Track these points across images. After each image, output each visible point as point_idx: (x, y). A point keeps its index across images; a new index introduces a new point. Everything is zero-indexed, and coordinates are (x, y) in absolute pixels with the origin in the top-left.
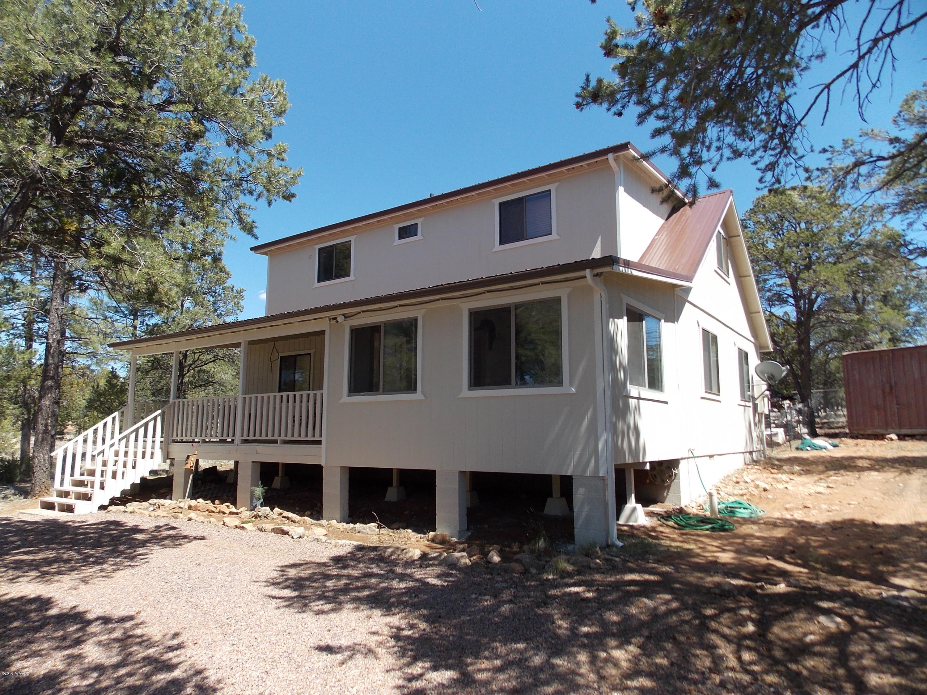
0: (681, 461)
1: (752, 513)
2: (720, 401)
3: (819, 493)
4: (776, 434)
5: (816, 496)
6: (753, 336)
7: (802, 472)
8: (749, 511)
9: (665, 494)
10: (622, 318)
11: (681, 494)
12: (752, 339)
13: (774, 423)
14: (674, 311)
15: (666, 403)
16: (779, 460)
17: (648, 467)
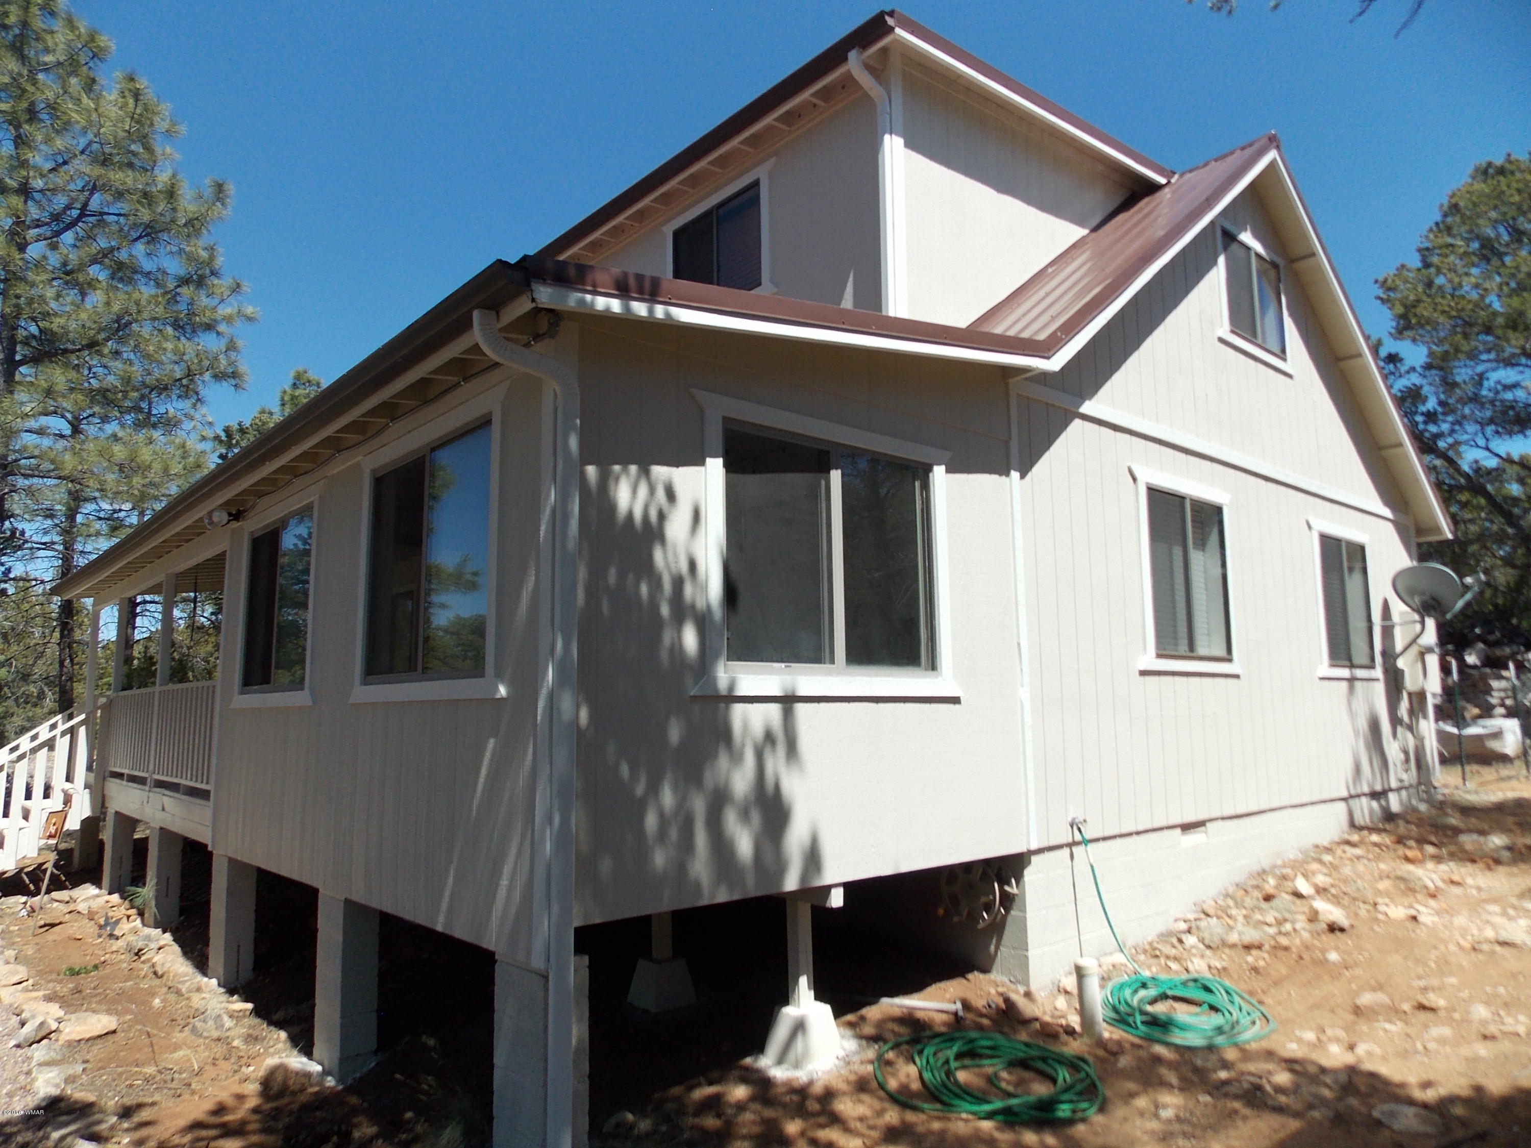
0: (1034, 859)
1: (1219, 1030)
2: (1237, 676)
3: (1504, 944)
4: (1498, 735)
5: (1493, 952)
6: (1387, 502)
7: (1506, 854)
8: (1217, 1020)
9: (992, 948)
10: (700, 462)
11: (1030, 954)
12: (1387, 513)
13: (1503, 705)
14: (1007, 443)
15: (955, 700)
16: (1467, 810)
17: (837, 899)
